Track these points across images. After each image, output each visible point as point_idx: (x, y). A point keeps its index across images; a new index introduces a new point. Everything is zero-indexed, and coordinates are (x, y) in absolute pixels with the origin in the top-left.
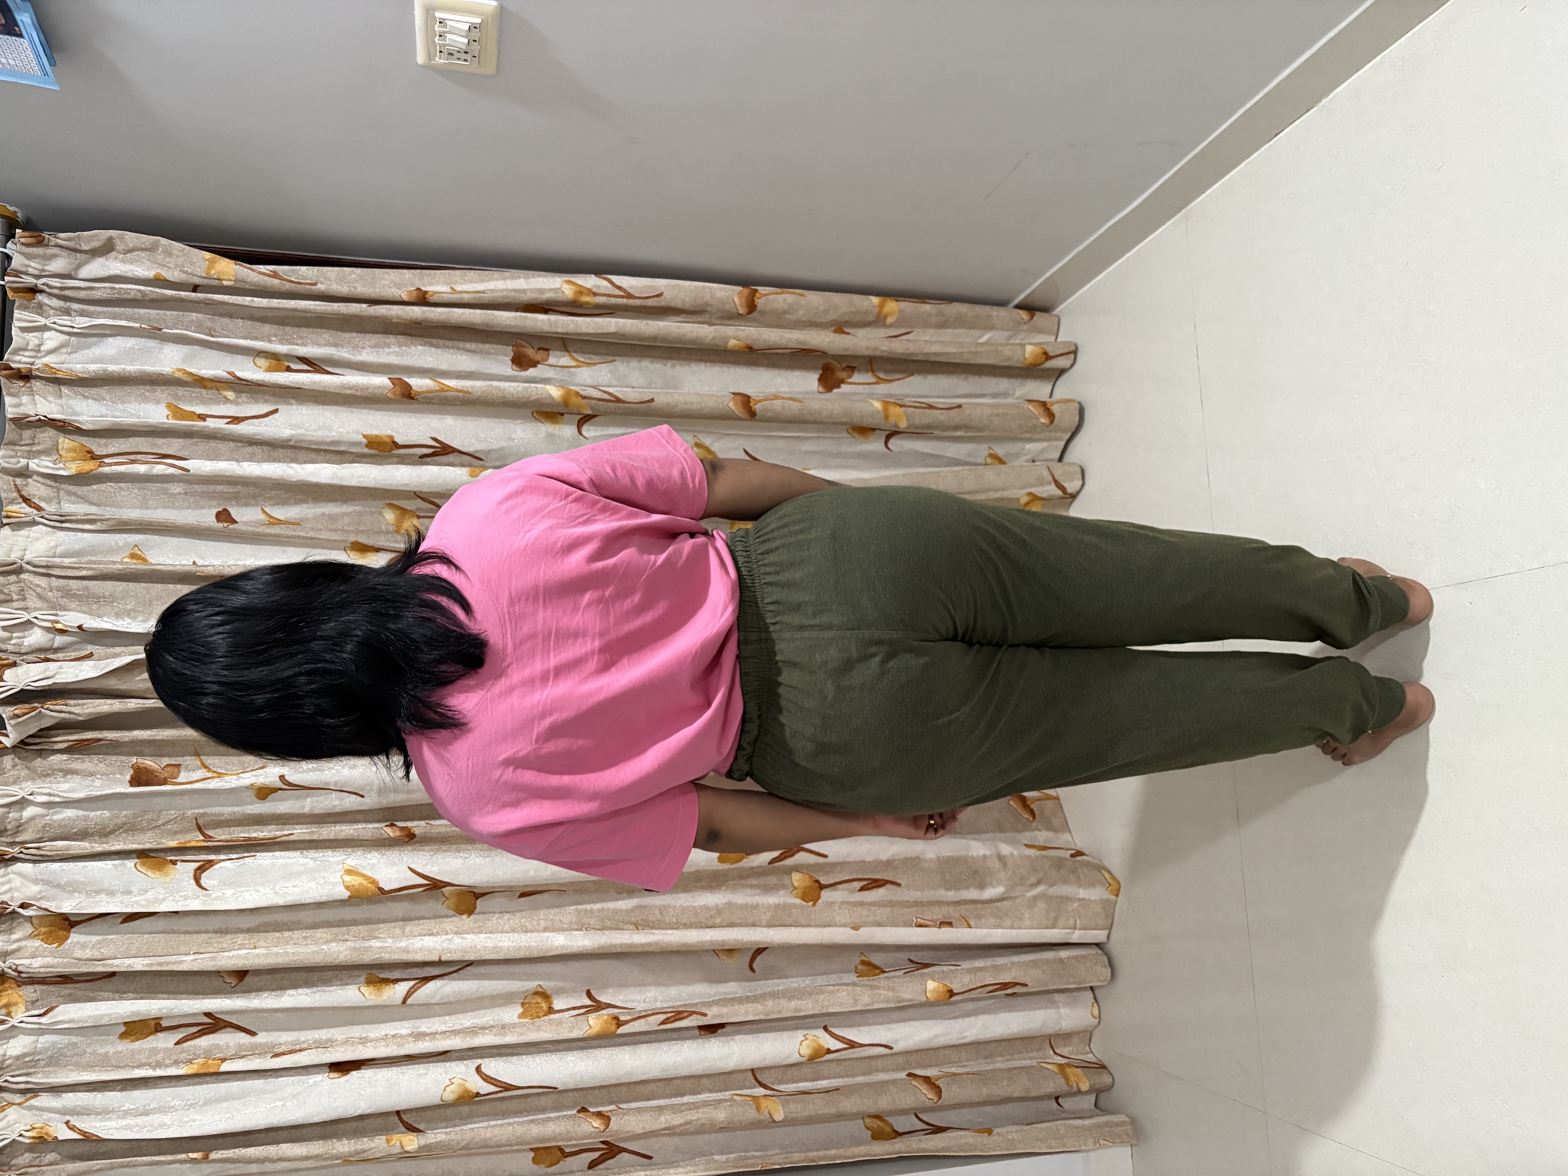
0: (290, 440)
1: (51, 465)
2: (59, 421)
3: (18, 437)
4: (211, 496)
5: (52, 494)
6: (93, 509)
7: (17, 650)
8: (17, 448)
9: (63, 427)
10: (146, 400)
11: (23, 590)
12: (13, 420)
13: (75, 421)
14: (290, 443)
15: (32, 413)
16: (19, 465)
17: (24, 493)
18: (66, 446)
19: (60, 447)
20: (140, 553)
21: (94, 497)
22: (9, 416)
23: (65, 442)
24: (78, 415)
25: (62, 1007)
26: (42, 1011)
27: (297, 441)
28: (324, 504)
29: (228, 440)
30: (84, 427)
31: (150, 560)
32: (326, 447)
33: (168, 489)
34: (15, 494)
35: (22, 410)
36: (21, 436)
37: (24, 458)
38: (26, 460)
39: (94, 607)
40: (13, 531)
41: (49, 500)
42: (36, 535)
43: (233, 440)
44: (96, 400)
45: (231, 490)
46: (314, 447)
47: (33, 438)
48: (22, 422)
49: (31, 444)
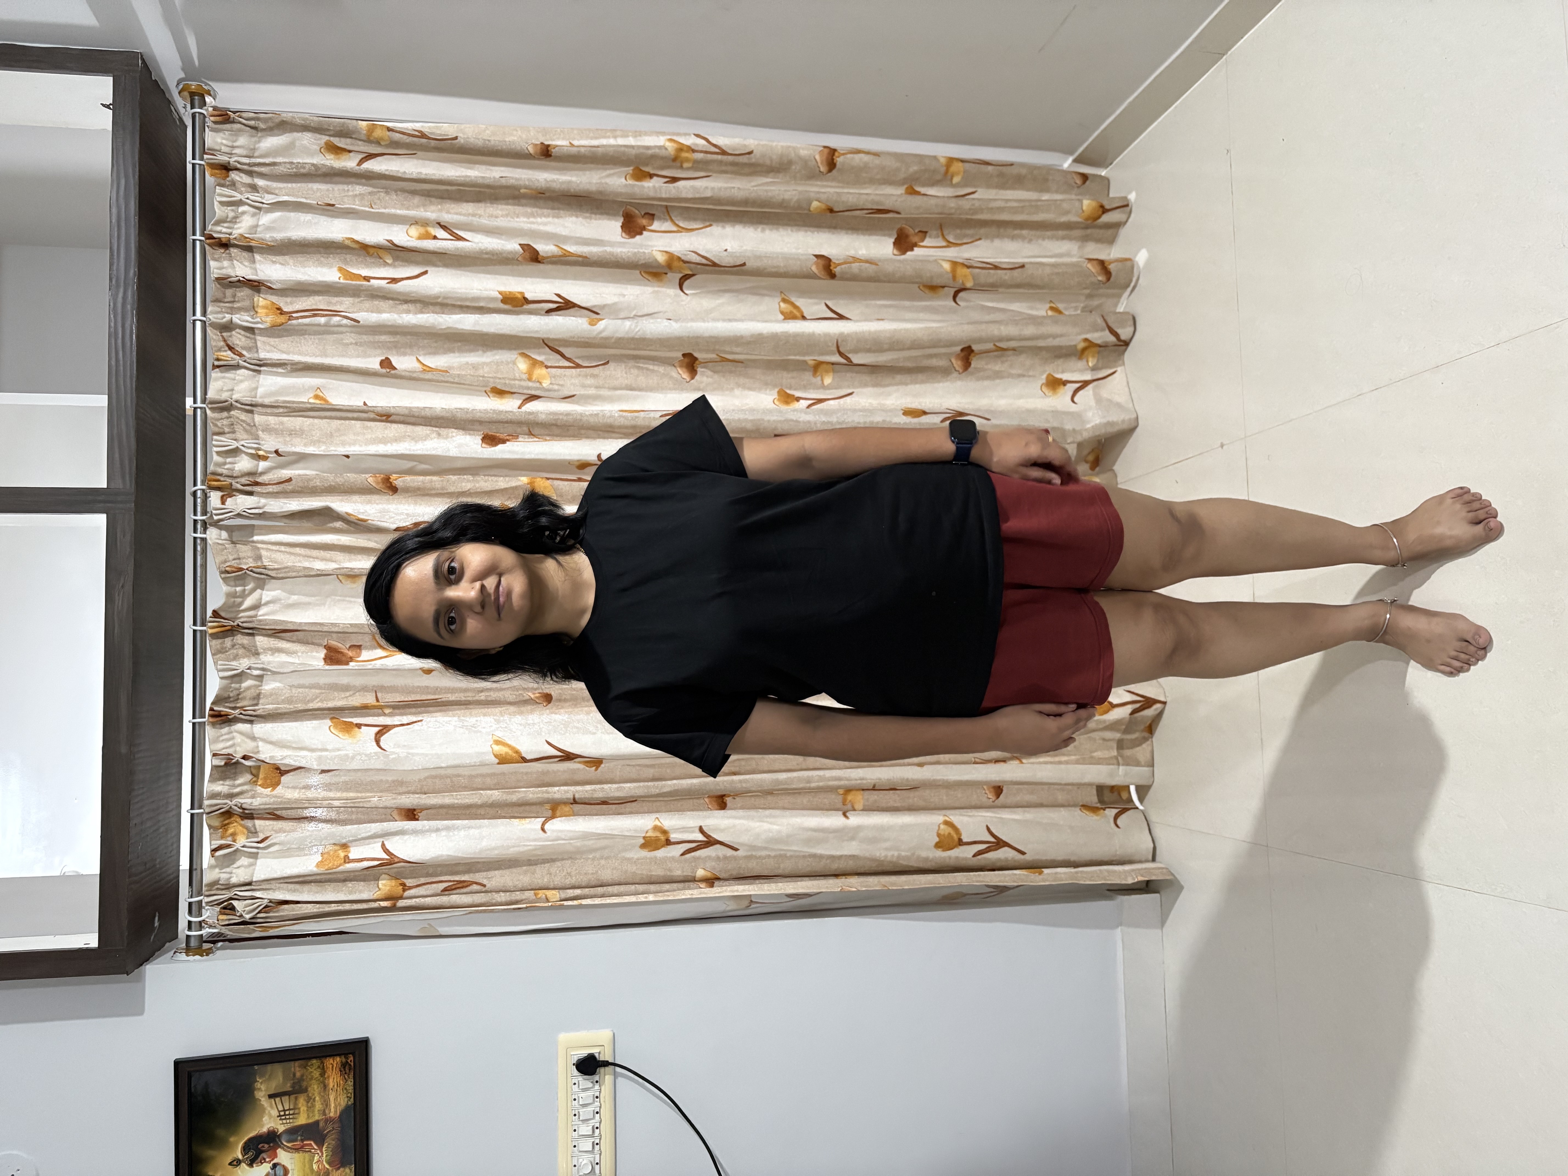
0: (439, 297)
1: (249, 319)
2: (255, 281)
3: (222, 295)
4: (376, 345)
5: (251, 345)
6: (284, 355)
7: (230, 474)
8: (223, 304)
9: (256, 286)
10: (322, 265)
11: (232, 424)
12: (218, 280)
13: (266, 282)
14: (439, 300)
15: (233, 274)
16: (224, 320)
17: (230, 342)
18: (260, 303)
19: (255, 303)
20: (321, 392)
22: (214, 276)
23: (260, 300)
24: (269, 276)
27: (445, 298)
28: (467, 354)
29: (388, 299)
30: (273, 286)
31: (330, 400)
32: (468, 304)
33: (342, 340)
34: (223, 343)
35: (224, 271)
36: (224, 293)
37: (228, 313)
38: (230, 316)
39: (288, 439)
40: (222, 373)
41: (248, 348)
42: (241, 378)
43: (392, 299)
44: (282, 264)
45: (392, 340)
46: (459, 303)
47: (234, 296)
48: (225, 282)
49: (233, 302)
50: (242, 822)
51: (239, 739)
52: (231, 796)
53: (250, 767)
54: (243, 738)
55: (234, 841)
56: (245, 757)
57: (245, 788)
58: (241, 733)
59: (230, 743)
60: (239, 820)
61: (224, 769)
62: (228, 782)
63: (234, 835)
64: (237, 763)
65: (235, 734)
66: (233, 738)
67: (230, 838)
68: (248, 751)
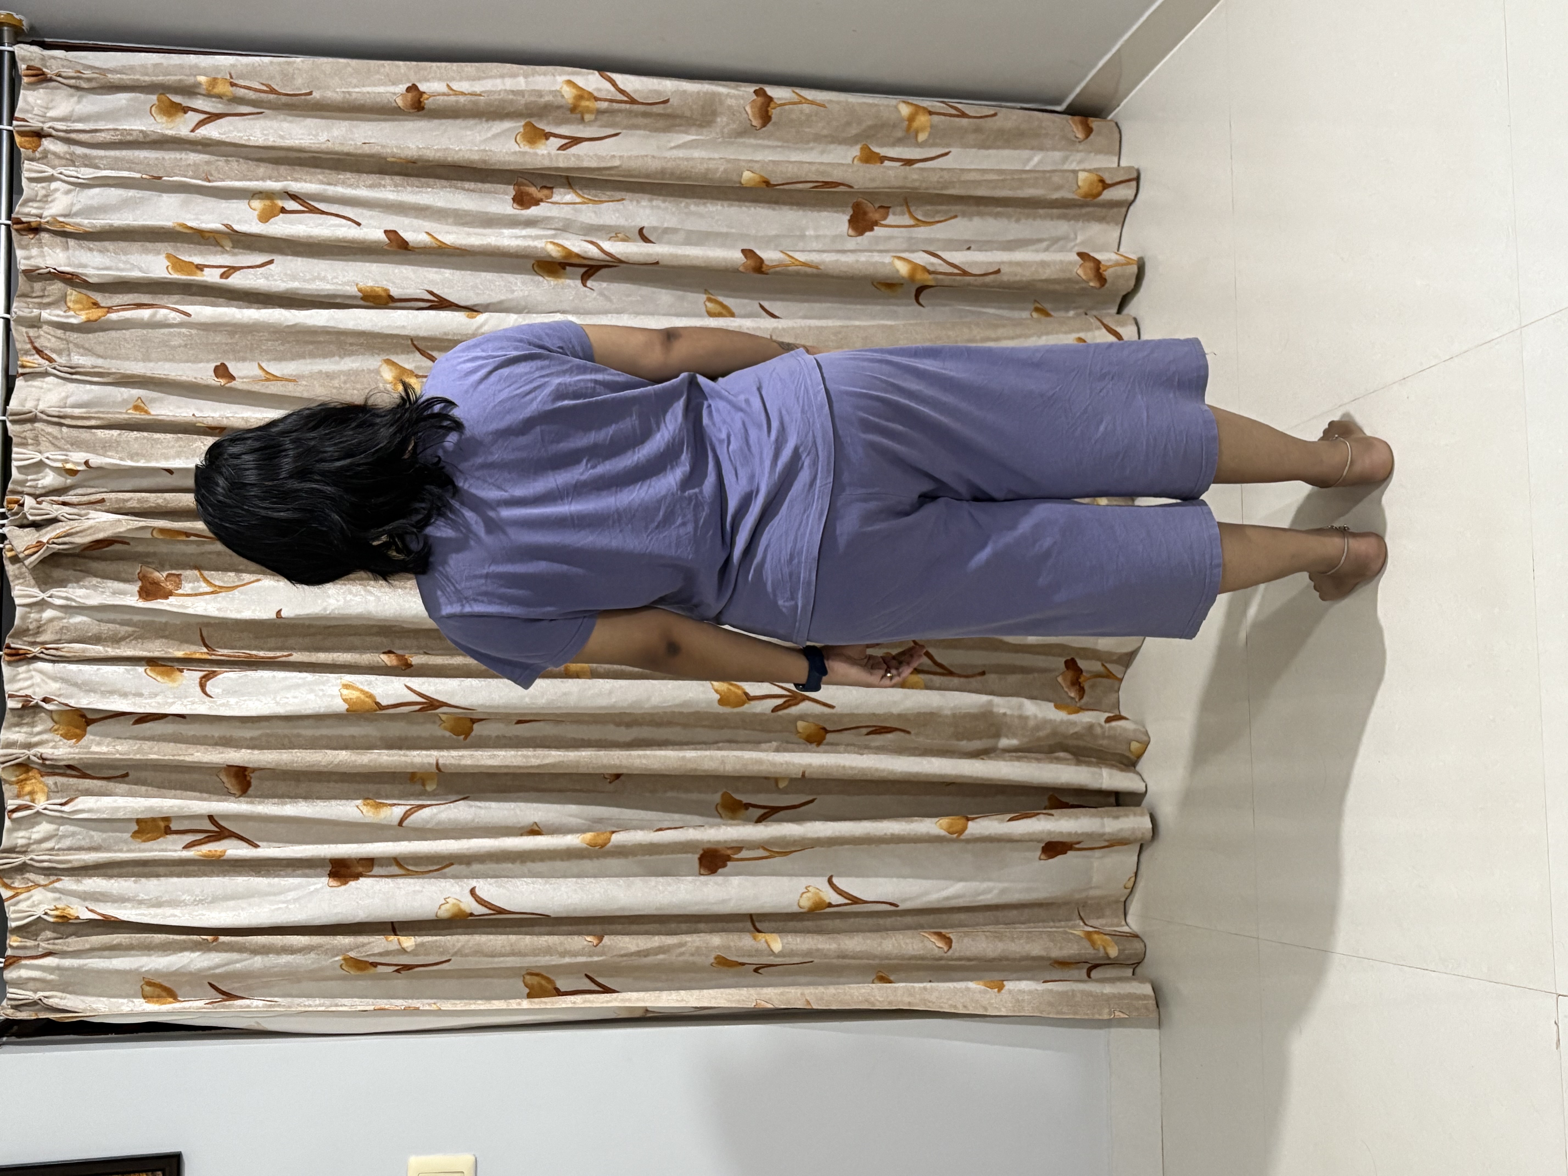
0: (288, 292)
1: (61, 313)
2: (68, 274)
3: (29, 289)
4: (210, 347)
5: (61, 346)
6: (100, 362)
7: (32, 492)
8: (29, 300)
9: (71, 279)
10: (147, 251)
11: (36, 437)
12: (26, 272)
13: (82, 274)
15: (42, 265)
16: (30, 316)
17: (37, 345)
18: (73, 298)
19: (68, 298)
20: (142, 405)
21: (100, 349)
22: (21, 267)
23: (73, 294)
24: (85, 266)
25: (81, 799)
26: (64, 801)
28: (321, 360)
30: (90, 280)
31: (153, 412)
33: (170, 341)
34: (29, 346)
35: (34, 262)
36: (32, 288)
37: (35, 309)
38: (38, 311)
40: (26, 381)
41: (59, 352)
42: (47, 387)
44: (103, 253)
45: (231, 342)
47: (44, 290)
48: (32, 275)
49: (42, 297)
50: (42, 779)
51: (38, 678)
52: (29, 746)
53: (51, 711)
54: (44, 678)
55: (33, 801)
56: (45, 700)
57: (45, 737)
58: (41, 672)
59: (29, 683)
60: (38, 776)
61: (20, 712)
62: (25, 729)
63: (32, 793)
64: (37, 706)
65: (33, 673)
66: (31, 677)
67: (28, 798)
68: (50, 693)
